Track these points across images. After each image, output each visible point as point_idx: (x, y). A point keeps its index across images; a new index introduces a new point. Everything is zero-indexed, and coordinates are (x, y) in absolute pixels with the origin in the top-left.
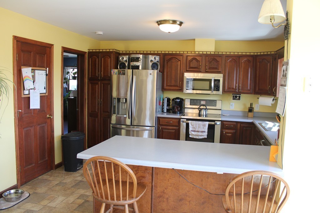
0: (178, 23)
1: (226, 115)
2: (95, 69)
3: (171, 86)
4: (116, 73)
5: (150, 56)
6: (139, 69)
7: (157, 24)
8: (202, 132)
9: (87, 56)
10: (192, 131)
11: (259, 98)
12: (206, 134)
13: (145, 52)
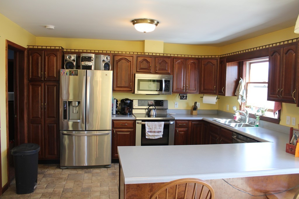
0: (156, 22)
1: (172, 114)
2: (38, 68)
3: (121, 87)
4: (66, 74)
5: (102, 55)
6: (91, 69)
7: (132, 24)
8: (158, 132)
9: (26, 52)
10: (148, 132)
11: (203, 97)
12: (162, 133)
13: (96, 51)
